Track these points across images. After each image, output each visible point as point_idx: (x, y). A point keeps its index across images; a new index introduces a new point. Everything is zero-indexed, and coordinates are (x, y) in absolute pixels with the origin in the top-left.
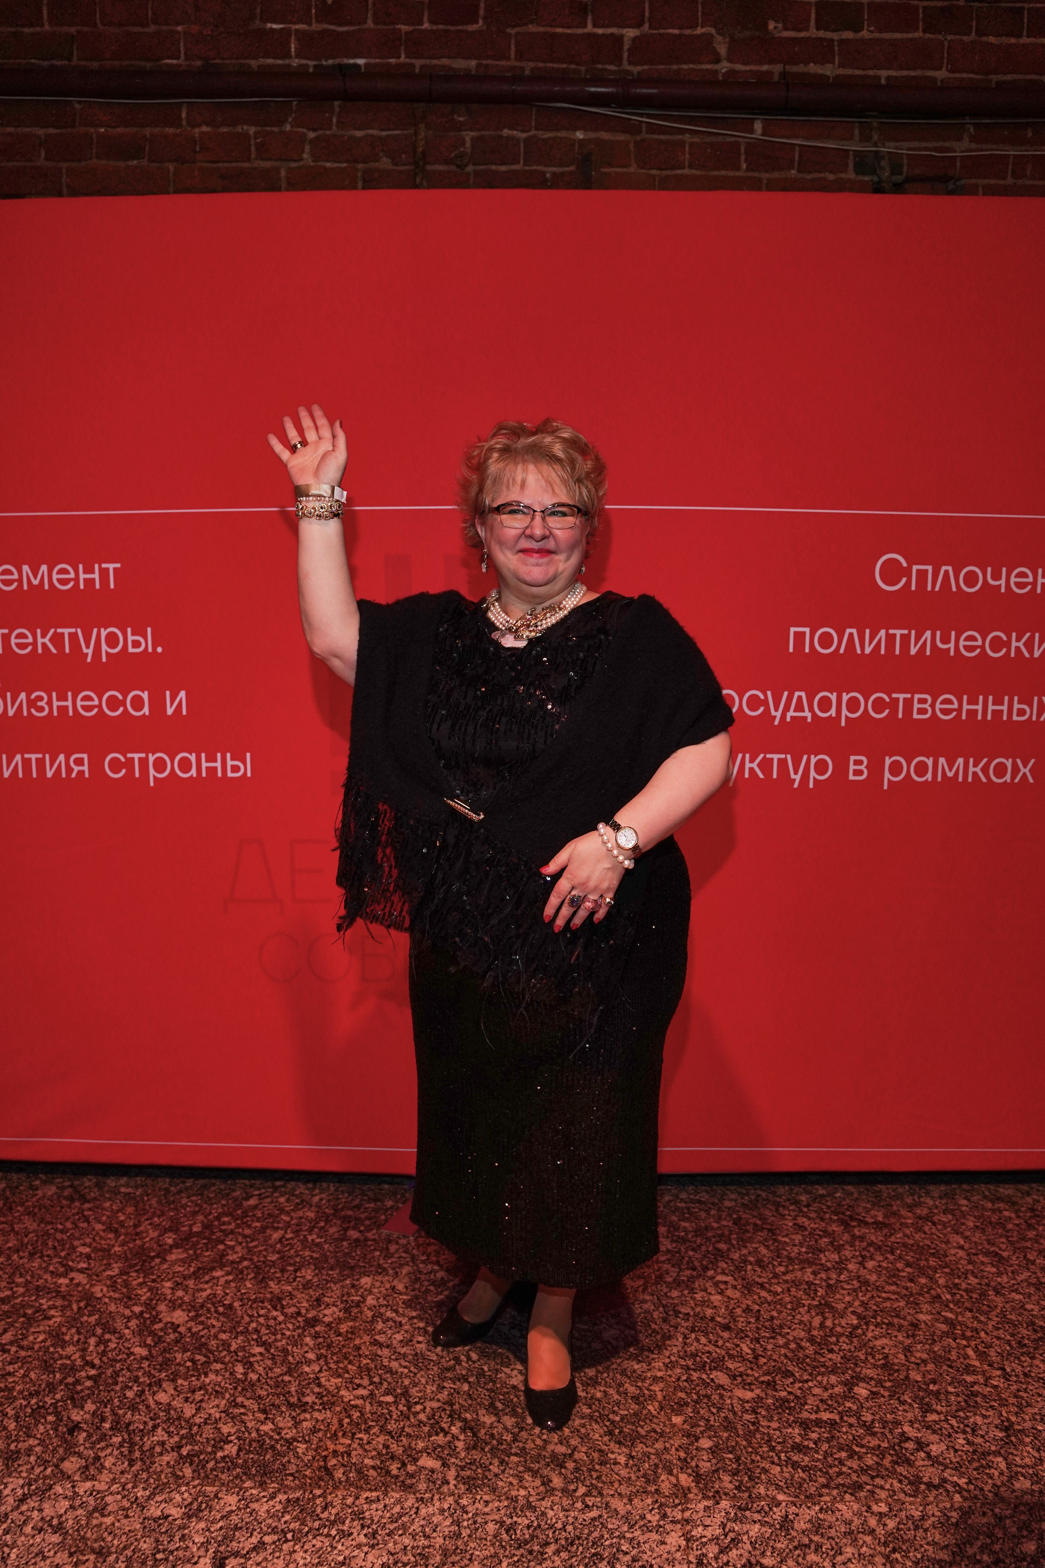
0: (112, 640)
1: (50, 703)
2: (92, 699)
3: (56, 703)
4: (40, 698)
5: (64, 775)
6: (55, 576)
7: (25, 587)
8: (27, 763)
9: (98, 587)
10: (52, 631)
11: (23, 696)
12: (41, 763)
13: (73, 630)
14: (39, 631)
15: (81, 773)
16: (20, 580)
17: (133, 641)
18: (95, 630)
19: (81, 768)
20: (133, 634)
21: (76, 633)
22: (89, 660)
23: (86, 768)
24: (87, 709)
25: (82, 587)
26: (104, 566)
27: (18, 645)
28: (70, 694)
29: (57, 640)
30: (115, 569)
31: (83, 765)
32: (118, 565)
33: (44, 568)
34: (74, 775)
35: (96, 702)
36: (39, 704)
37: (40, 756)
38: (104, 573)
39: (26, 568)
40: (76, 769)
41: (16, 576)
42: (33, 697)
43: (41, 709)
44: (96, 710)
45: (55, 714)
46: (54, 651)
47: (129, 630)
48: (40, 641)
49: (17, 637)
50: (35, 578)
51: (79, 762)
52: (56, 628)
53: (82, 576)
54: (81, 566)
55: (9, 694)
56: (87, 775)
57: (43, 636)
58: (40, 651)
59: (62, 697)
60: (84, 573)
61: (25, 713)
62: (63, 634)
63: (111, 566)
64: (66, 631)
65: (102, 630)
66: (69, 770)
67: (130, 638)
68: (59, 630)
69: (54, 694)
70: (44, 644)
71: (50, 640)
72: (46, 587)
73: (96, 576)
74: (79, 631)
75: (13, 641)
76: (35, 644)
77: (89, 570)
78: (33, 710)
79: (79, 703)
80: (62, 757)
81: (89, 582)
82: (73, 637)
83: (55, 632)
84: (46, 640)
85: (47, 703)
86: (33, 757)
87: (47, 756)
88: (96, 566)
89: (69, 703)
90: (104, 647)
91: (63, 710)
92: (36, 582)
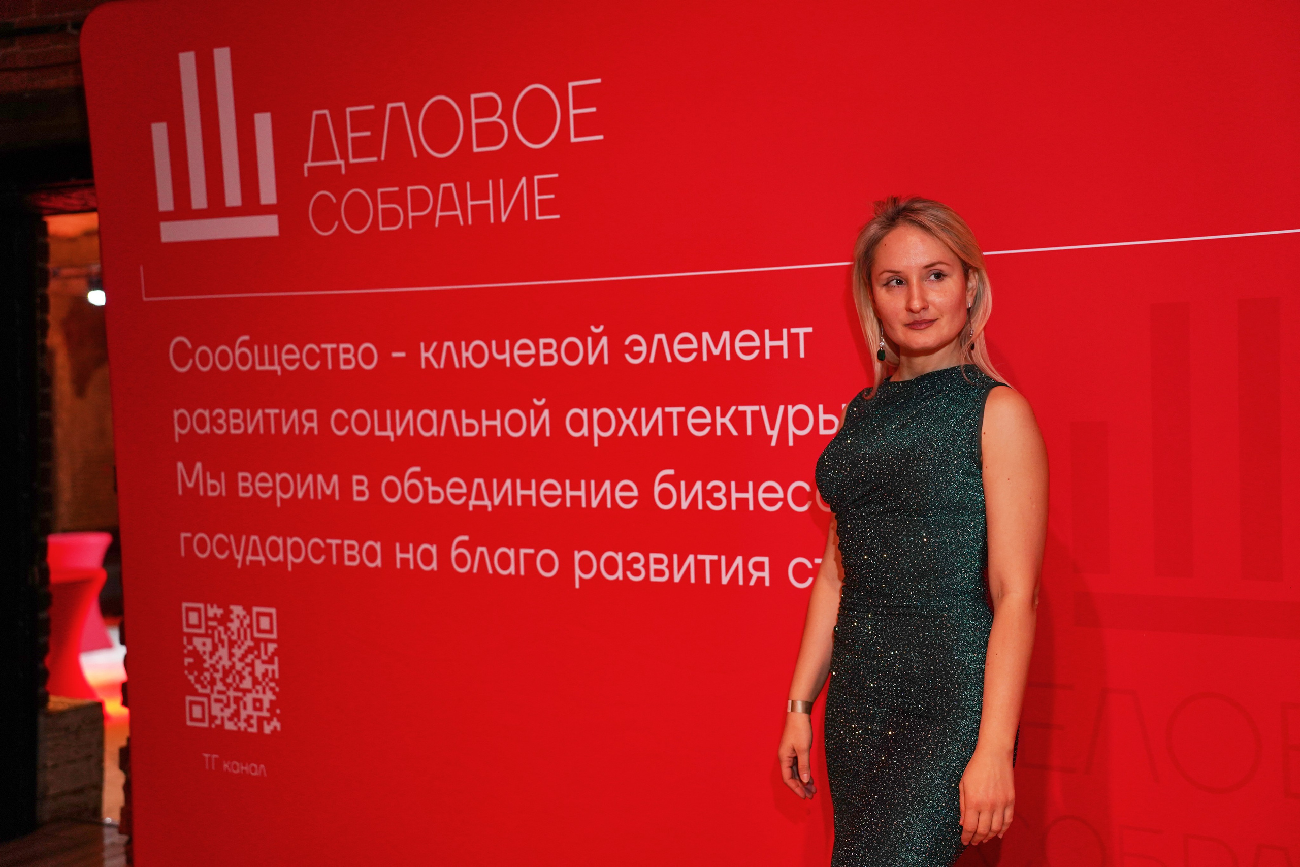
0: (801, 420)
1: (728, 495)
2: (776, 491)
3: (735, 495)
4: (717, 489)
5: (741, 582)
6: (738, 344)
7: (705, 358)
8: (700, 565)
9: (786, 356)
10: (733, 409)
11: (698, 485)
12: (715, 565)
13: (756, 408)
14: (718, 409)
15: (761, 580)
16: (699, 350)
17: (826, 421)
18: (782, 408)
19: (760, 574)
20: (825, 413)
21: (760, 412)
22: (773, 443)
23: (766, 574)
24: (771, 502)
25: (768, 356)
26: (793, 330)
27: (694, 425)
28: (750, 484)
29: (739, 418)
30: (806, 334)
31: (763, 570)
32: (810, 330)
33: (726, 335)
34: (752, 583)
35: (780, 495)
36: (716, 495)
37: (715, 557)
38: (793, 339)
39: (706, 336)
40: (756, 575)
41: (695, 345)
42: (709, 487)
43: (718, 502)
44: (780, 504)
45: (734, 508)
46: (735, 433)
47: (821, 407)
48: (719, 420)
49: (695, 416)
50: (716, 347)
51: (759, 567)
52: (737, 405)
53: (768, 344)
54: (767, 332)
55: (683, 483)
56: (767, 583)
57: (723, 415)
58: (719, 433)
59: (742, 488)
60: (771, 339)
61: (700, 507)
62: (745, 413)
63: (801, 331)
64: (748, 409)
65: (790, 407)
66: (747, 576)
67: (822, 417)
68: (741, 408)
69: (733, 484)
70: (723, 425)
71: (731, 420)
72: (728, 358)
73: (784, 343)
74: (763, 408)
75: (690, 421)
76: (713, 424)
77: (776, 336)
78: (709, 503)
79: (761, 496)
80: (739, 560)
81: (777, 351)
82: (756, 415)
83: (737, 409)
84: (726, 420)
85: (724, 495)
86: (708, 558)
87: (723, 558)
88: (785, 331)
89: (749, 495)
90: (791, 428)
91: (742, 502)
92: (716, 352)
